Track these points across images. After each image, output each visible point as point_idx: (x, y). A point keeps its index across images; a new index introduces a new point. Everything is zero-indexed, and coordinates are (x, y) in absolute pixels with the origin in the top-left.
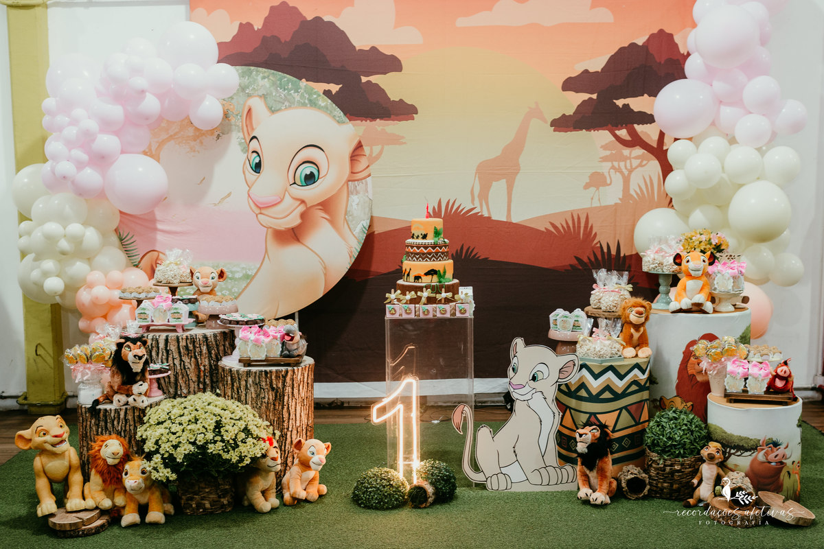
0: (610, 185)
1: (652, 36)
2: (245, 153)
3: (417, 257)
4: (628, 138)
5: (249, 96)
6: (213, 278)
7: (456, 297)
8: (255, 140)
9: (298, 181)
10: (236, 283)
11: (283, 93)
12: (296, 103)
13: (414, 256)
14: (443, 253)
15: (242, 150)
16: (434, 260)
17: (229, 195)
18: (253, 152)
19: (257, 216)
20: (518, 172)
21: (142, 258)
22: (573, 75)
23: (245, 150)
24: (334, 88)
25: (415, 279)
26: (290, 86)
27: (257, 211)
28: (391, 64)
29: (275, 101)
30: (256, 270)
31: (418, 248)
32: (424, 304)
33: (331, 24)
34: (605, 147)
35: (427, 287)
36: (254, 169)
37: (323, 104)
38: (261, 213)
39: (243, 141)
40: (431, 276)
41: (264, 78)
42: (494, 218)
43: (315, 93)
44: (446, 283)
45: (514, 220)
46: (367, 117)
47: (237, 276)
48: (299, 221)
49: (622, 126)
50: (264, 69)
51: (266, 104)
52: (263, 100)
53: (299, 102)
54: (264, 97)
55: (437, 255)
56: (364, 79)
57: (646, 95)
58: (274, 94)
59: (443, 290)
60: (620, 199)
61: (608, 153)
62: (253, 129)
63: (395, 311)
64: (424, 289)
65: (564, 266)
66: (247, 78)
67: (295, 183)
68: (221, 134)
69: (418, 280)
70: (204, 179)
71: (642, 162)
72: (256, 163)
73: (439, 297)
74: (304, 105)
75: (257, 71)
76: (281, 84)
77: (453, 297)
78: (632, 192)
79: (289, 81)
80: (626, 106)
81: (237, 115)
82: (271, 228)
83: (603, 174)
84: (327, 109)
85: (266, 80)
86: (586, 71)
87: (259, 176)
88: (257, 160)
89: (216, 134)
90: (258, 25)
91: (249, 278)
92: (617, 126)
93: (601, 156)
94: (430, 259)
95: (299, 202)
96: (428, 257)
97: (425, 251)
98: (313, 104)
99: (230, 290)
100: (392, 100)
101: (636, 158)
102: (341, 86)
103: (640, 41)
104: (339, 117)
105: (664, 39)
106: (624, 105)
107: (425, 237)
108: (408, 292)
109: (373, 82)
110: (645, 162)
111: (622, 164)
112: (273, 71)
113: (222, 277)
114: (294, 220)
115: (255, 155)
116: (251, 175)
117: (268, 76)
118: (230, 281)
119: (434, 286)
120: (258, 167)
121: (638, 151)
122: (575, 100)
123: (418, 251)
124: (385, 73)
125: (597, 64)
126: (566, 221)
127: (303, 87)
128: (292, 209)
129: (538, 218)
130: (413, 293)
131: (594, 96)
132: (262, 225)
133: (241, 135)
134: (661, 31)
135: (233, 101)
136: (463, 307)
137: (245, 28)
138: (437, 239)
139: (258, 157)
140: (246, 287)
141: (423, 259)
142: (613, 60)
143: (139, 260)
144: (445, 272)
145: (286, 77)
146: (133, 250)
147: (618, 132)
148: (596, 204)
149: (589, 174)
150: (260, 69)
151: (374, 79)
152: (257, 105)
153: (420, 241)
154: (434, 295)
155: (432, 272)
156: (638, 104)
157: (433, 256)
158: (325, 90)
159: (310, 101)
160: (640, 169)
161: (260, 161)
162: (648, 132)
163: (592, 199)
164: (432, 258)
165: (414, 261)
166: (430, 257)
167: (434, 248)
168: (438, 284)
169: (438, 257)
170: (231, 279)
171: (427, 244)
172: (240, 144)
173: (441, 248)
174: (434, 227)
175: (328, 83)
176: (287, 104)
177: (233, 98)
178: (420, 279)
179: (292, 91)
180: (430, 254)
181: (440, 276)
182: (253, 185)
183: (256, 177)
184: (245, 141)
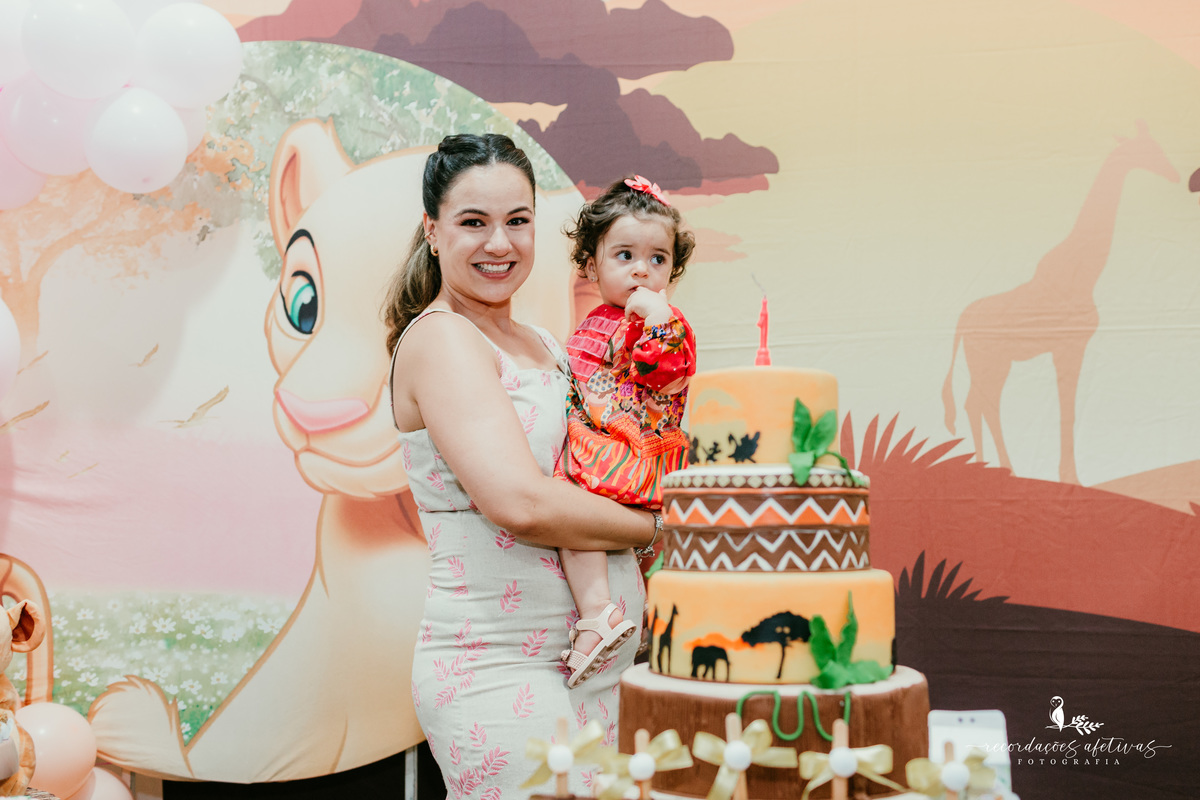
2: (273, 276)
3: (710, 547)
5: (294, 120)
7: (915, 770)
8: (303, 241)
10: (225, 656)
11: (387, 110)
12: (422, 138)
13: (695, 546)
14: (838, 532)
15: (267, 271)
16: (792, 567)
17: (221, 396)
18: (297, 274)
19: (296, 457)
20: (1093, 332)
23: (275, 268)
24: (546, 114)
25: (696, 662)
26: (407, 89)
27: (299, 443)
28: (702, 41)
29: (365, 131)
30: (283, 621)
31: (713, 502)
35: (749, 711)
36: (296, 322)
38: (308, 450)
39: (271, 243)
40: (774, 648)
41: (335, 70)
42: (1021, 470)
43: (478, 107)
44: (860, 690)
45: (1089, 476)
47: (229, 635)
51: (338, 139)
52: (330, 131)
53: (429, 133)
54: (333, 121)
55: (807, 539)
56: (626, 86)
58: (361, 115)
59: (841, 729)
62: (299, 210)
64: (733, 721)
66: (289, 71)
68: (211, 227)
69: (711, 664)
70: (155, 349)
72: (303, 306)
73: (815, 766)
75: (318, 53)
76: (381, 85)
77: (898, 773)
79: (403, 76)
81: (258, 174)
82: (335, 492)
85: (342, 75)
87: (308, 342)
88: (306, 298)
89: (199, 225)
91: (263, 643)
94: (774, 559)
96: (762, 551)
97: (748, 520)
99: (205, 680)
100: (703, 136)
102: (563, 107)
107: (745, 450)
108: (642, 735)
109: (653, 91)
112: (360, 52)
113: (28, 636)
115: (301, 281)
116: (288, 339)
117: (349, 65)
118: (206, 651)
119: (789, 704)
120: (307, 317)
123: (712, 520)
124: (684, 67)
130: (669, 738)
132: (309, 482)
133: (265, 227)
135: (251, 136)
138: (806, 459)
139: (310, 289)
140: (252, 672)
141: (738, 559)
144: (850, 631)
145: (396, 65)
150: (327, 47)
151: (655, 84)
152: (315, 144)
153: (725, 470)
154: (783, 758)
155: (783, 628)
157: (789, 544)
158: (520, 121)
161: (314, 299)
164: (782, 551)
165: (694, 567)
166: (772, 547)
167: (791, 504)
168: (813, 691)
169: (816, 553)
170: (211, 644)
171: (755, 483)
172: (262, 252)
173: (827, 505)
174: (790, 407)
175: (530, 102)
176: (396, 138)
177: (249, 129)
178: (720, 665)
179: (414, 105)
180: (771, 533)
181: (826, 651)
182: (290, 367)
183: (300, 345)
184: (278, 244)
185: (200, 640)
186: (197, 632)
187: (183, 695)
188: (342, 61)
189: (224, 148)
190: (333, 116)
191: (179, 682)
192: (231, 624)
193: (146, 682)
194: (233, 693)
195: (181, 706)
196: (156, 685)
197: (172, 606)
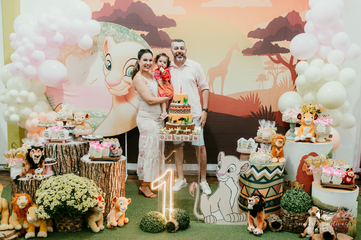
0: (268, 80)
1: (289, 13)
3: (175, 111)
4: (277, 59)
5: (106, 35)
6: (82, 118)
7: (193, 131)
8: (108, 55)
9: (127, 75)
10: (99, 119)
11: (122, 35)
12: (127, 39)
14: (187, 110)
16: (183, 113)
17: (96, 80)
18: (108, 61)
19: (109, 89)
20: (227, 73)
21: (56, 107)
22: (253, 30)
23: (104, 60)
24: (146, 33)
25: (174, 122)
26: (125, 32)
27: (109, 87)
28: (171, 23)
30: (108, 114)
31: (176, 107)
32: (177, 134)
33: (145, 4)
34: (266, 63)
35: (179, 126)
36: (108, 68)
37: (140, 40)
38: (111, 88)
39: (103, 56)
40: (181, 121)
41: (113, 27)
42: (215, 93)
43: (136, 35)
44: (189, 125)
45: (224, 95)
46: (159, 47)
47: (99, 116)
48: (127, 92)
49: (274, 54)
50: (113, 23)
51: (114, 39)
53: (129, 38)
54: (113, 36)
56: (159, 30)
57: (285, 40)
58: (117, 35)
59: (187, 128)
60: (272, 86)
61: (267, 66)
62: (108, 50)
63: (163, 137)
64: (178, 127)
65: (246, 116)
66: (105, 27)
67: (126, 75)
68: (93, 53)
70: (85, 72)
71: (282, 70)
73: (184, 131)
74: (131, 40)
75: (110, 24)
76: (121, 30)
77: (191, 131)
78: (278, 84)
79: (124, 29)
80: (276, 45)
81: (101, 44)
82: (115, 95)
83: (265, 75)
84: (141, 42)
86: (259, 29)
87: (110, 72)
88: (109, 64)
89: (91, 52)
90: (112, 4)
92: (272, 54)
93: (264, 67)
95: (128, 84)
97: (179, 109)
98: (135, 40)
99: (96, 122)
100: (171, 39)
101: (280, 68)
102: (148, 32)
103: (284, 16)
104: (146, 46)
105: (295, 15)
106: (275, 44)
107: (179, 102)
108: (170, 128)
110: (284, 70)
111: (274, 71)
112: (117, 24)
114: (125, 92)
115: (108, 62)
116: (107, 71)
118: (96, 118)
119: (182, 126)
120: (110, 67)
121: (281, 65)
122: (254, 41)
123: (176, 109)
124: (168, 27)
125: (264, 25)
126: (248, 95)
127: (131, 32)
128: (125, 87)
129: (235, 94)
130: (172, 129)
131: (262, 40)
132: (111, 93)
133: (102, 53)
134: (294, 11)
135: (99, 37)
136: (196, 136)
137: (106, 5)
138: (185, 103)
139: (110, 63)
140: (103, 121)
141: (178, 113)
142: (271, 24)
143: (55, 107)
144: (188, 119)
145: (123, 27)
146: (52, 103)
147: (272, 57)
148: (261, 88)
149: (259, 75)
150: (112, 23)
151: (164, 30)
152: (110, 39)
153: (177, 104)
154: (182, 130)
155: (182, 119)
156: (282, 44)
158: (141, 34)
159: (134, 38)
160: (281, 73)
161: (111, 65)
162: (286, 57)
163: (260, 86)
164: (182, 112)
165: (174, 113)
166: (181, 112)
167: (183, 107)
168: (184, 125)
169: (185, 112)
170: (97, 117)
171: (180, 106)
172: (102, 57)
173: (187, 108)
174: (183, 98)
175: (143, 31)
176: (123, 39)
177: (99, 36)
178: (176, 122)
179: (126, 34)
180: (181, 110)
181: (186, 121)
182: (107, 75)
183: (109, 72)
184: (104, 56)
185: (95, 116)
186: (94, 115)
187: (93, 124)
188: (114, 26)
189: (95, 39)
190: (113, 35)
191: (92, 122)
192: (100, 114)
193: (87, 122)
194: (100, 124)
195: (92, 126)
196: (88, 123)
197: (90, 111)
